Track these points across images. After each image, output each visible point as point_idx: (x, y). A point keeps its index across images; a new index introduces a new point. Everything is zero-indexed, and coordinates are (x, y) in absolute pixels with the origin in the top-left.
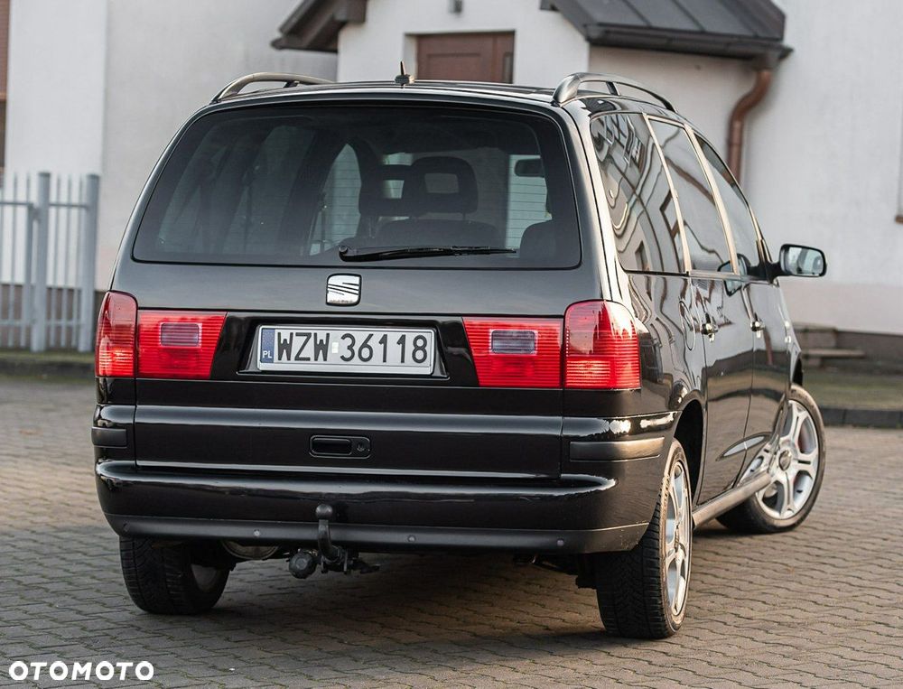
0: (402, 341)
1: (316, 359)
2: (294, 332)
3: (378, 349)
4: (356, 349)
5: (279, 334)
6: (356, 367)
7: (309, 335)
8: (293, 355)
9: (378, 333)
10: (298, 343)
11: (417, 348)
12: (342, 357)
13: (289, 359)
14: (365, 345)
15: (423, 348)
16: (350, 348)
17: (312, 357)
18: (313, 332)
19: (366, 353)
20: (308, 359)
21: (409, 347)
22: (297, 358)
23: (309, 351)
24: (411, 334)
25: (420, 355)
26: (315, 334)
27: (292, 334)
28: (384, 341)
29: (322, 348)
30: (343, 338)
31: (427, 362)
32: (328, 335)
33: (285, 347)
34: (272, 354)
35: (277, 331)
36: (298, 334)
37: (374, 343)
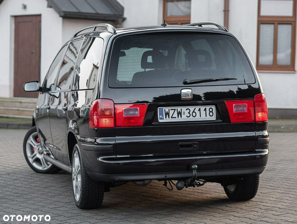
0: (205, 110)
1: (178, 117)
2: (170, 109)
3: (198, 113)
4: (191, 113)
5: (165, 110)
6: (191, 119)
7: (175, 110)
8: (170, 116)
9: (197, 108)
10: (171, 112)
11: (210, 112)
12: (187, 116)
13: (169, 118)
14: (194, 112)
15: (212, 112)
16: (189, 113)
17: (177, 117)
18: (176, 109)
19: (194, 114)
21: (208, 112)
22: (172, 117)
23: (176, 115)
24: (208, 108)
25: (211, 114)
26: (177, 109)
27: (169, 110)
28: (199, 110)
29: (179, 114)
30: (186, 110)
31: (214, 117)
32: (181, 109)
33: (167, 114)
34: (163, 117)
35: (164, 109)
36: (171, 110)
37: (196, 111)
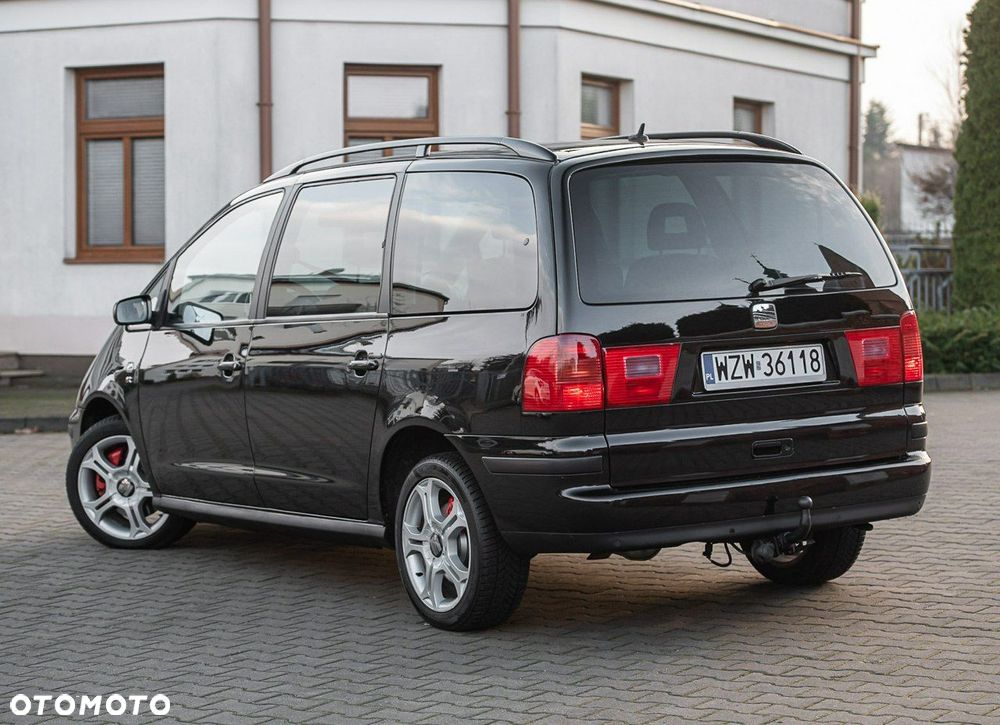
0: (802, 355)
1: (747, 377)
2: (727, 355)
3: (788, 363)
4: (773, 364)
5: (716, 358)
6: (775, 379)
7: (738, 357)
8: (730, 376)
9: (786, 351)
10: (731, 363)
11: (813, 360)
12: (765, 373)
13: (727, 379)
14: (779, 361)
15: (816, 360)
16: (769, 364)
17: (744, 375)
18: (741, 354)
19: (780, 370)
20: (741, 377)
21: (808, 361)
22: (733, 378)
23: (740, 371)
24: (808, 350)
25: (815, 364)
26: (743, 356)
27: (725, 357)
28: (791, 356)
29: (749, 367)
30: (763, 356)
31: (821, 372)
32: (752, 355)
33: (722, 369)
34: (714, 376)
35: (714, 356)
36: (730, 357)
37: (784, 358)
